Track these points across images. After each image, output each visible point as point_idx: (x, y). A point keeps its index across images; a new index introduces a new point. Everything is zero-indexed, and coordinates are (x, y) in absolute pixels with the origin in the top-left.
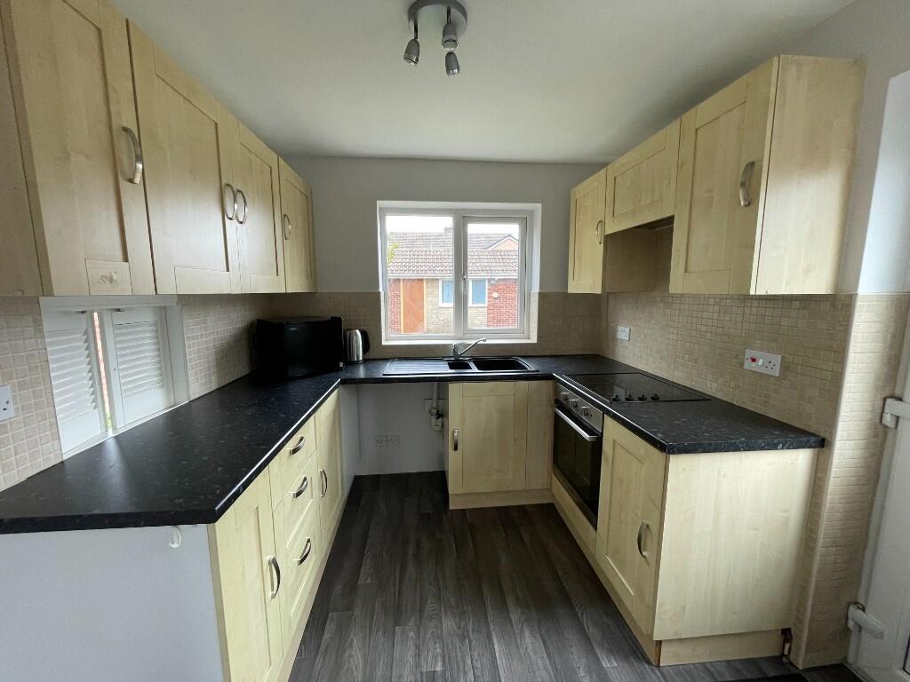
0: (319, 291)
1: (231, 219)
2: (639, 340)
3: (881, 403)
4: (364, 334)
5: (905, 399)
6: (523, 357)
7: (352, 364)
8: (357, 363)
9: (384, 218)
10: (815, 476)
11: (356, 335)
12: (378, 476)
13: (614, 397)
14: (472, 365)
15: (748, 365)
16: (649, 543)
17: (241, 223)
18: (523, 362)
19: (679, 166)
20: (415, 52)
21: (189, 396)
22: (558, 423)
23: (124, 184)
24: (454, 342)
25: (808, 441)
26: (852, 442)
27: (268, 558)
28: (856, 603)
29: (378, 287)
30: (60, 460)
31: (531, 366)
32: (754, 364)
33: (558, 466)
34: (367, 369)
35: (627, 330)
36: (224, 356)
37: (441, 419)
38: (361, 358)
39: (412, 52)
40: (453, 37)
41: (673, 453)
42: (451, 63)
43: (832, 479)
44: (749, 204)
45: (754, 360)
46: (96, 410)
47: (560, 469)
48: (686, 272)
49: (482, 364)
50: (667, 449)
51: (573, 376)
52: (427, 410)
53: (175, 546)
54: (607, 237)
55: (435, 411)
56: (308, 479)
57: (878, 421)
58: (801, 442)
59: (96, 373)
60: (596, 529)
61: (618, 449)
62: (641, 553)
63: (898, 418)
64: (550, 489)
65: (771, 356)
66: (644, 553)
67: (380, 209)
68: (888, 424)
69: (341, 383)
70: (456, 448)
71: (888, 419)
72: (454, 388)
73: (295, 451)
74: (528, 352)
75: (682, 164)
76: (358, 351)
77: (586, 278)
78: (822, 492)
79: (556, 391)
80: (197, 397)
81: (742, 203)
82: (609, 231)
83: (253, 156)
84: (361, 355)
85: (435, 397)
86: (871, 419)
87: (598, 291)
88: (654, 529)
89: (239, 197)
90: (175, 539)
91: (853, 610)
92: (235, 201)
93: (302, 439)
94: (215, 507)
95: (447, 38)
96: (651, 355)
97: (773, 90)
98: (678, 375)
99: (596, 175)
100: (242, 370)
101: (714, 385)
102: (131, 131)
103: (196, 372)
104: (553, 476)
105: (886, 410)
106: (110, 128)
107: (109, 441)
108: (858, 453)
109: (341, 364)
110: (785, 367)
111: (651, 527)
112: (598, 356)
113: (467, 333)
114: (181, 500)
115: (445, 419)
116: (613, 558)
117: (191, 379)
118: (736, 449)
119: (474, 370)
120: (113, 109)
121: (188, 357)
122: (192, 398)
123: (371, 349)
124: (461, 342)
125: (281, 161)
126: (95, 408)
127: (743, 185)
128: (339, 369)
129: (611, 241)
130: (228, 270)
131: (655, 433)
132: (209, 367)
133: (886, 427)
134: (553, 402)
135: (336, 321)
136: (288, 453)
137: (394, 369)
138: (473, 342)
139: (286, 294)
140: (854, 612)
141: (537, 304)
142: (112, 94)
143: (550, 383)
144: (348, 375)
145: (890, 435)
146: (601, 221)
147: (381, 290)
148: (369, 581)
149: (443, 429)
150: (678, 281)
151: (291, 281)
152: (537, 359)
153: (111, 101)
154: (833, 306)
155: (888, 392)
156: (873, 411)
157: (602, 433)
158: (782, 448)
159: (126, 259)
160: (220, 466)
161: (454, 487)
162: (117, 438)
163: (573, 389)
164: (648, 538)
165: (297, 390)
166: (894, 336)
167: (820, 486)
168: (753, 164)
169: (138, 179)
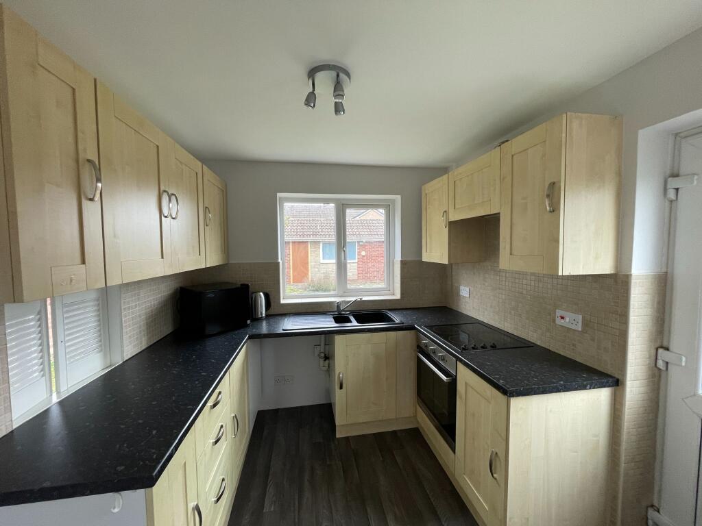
0: (231, 262)
1: (166, 217)
2: (477, 297)
3: (653, 352)
4: (267, 296)
5: (671, 348)
6: (390, 310)
7: (257, 320)
8: (261, 319)
9: (283, 206)
10: (614, 407)
11: (260, 297)
12: (276, 411)
13: (463, 346)
14: (352, 318)
15: (559, 322)
16: (498, 466)
17: (174, 219)
18: (391, 315)
19: (502, 179)
20: (313, 100)
21: (123, 357)
22: (420, 365)
23: (86, 203)
24: (337, 300)
25: (607, 382)
26: (638, 382)
27: (192, 505)
28: (652, 506)
29: (278, 258)
30: (10, 430)
31: (397, 318)
32: (562, 321)
33: (420, 397)
34: (269, 325)
35: (467, 289)
36: (153, 320)
37: (327, 361)
38: (264, 315)
39: (311, 99)
40: (341, 93)
41: (513, 396)
42: (338, 108)
43: (626, 410)
44: (553, 211)
45: (562, 318)
46: (44, 378)
47: (422, 400)
48: (511, 254)
49: (361, 318)
50: (509, 392)
51: (430, 327)
52: (317, 353)
53: (116, 510)
54: (450, 223)
55: (323, 355)
56: (224, 426)
57: (654, 365)
58: (602, 383)
59: (45, 347)
60: (454, 453)
61: (470, 390)
62: (492, 475)
63: (667, 363)
64: (415, 416)
65: (574, 316)
66: (495, 475)
67: (280, 198)
68: (661, 368)
69: (249, 338)
70: (341, 387)
71: (661, 364)
72: (339, 339)
73: (214, 406)
74: (394, 306)
75: (504, 179)
76: (262, 309)
77: (436, 251)
78: (621, 420)
79: (418, 339)
80: (129, 357)
81: (548, 208)
82: (452, 219)
83: (184, 166)
84: (264, 312)
85: (323, 344)
86: (649, 364)
87: (445, 261)
88: (501, 454)
89: (173, 198)
90: (116, 504)
91: (651, 513)
92: (170, 201)
93: (220, 393)
94: (153, 472)
95: (337, 93)
96: (486, 310)
97: (564, 135)
98: (507, 326)
99: (441, 178)
100: (167, 329)
101: (535, 335)
102: (93, 161)
103: (130, 336)
104: (418, 406)
105: (659, 357)
106: (77, 161)
107: (54, 406)
108: (642, 389)
109: (249, 322)
110: (586, 324)
111: (499, 454)
112: (446, 307)
113: (346, 292)
114: (122, 468)
115: (331, 361)
116: (470, 479)
117: (126, 342)
118: (558, 391)
119: (354, 324)
120: (80, 147)
121: (124, 325)
122: (126, 358)
123: (272, 307)
124: (343, 299)
125: (205, 168)
126: (43, 376)
127: (548, 196)
128: (247, 326)
129: (453, 226)
130: (162, 257)
131: (498, 380)
132: (140, 331)
133: (659, 369)
134: (415, 347)
135: (245, 287)
136: (209, 407)
137: (291, 325)
138: (353, 299)
139: (206, 269)
140: (652, 513)
141: (399, 269)
142: (80, 135)
143: (413, 332)
144: (255, 331)
145: (663, 375)
146: (445, 211)
147: (280, 261)
148: (272, 509)
149: (330, 370)
150: (505, 261)
151: (209, 258)
152: (400, 312)
153: (79, 140)
154: (616, 282)
155: (658, 344)
156: (650, 358)
157: (456, 376)
158: (590, 388)
159: (83, 262)
160: (155, 429)
161: (339, 420)
162: (61, 403)
163: (431, 339)
164: (497, 463)
165: (213, 346)
166: (659, 303)
167: (619, 415)
168: (554, 183)
169: (97, 198)
